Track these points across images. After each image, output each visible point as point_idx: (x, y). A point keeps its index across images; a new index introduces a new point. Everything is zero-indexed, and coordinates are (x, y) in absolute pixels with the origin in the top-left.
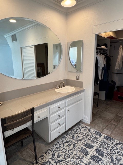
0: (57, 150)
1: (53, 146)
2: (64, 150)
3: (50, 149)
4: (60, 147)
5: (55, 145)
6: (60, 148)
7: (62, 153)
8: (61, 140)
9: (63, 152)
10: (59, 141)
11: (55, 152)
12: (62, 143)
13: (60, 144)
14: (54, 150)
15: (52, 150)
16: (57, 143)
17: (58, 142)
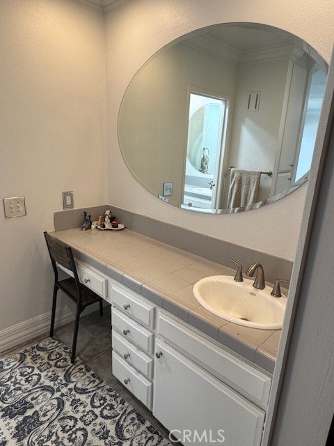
0: (95, 401)
1: (110, 390)
2: (89, 417)
3: (104, 382)
4: (102, 407)
5: (113, 393)
6: (100, 406)
7: (84, 412)
8: (129, 410)
9: (86, 413)
10: (126, 404)
11: (90, 394)
12: (118, 412)
13: (115, 407)
14: (97, 391)
15: (98, 388)
16: (119, 400)
17: (122, 402)
